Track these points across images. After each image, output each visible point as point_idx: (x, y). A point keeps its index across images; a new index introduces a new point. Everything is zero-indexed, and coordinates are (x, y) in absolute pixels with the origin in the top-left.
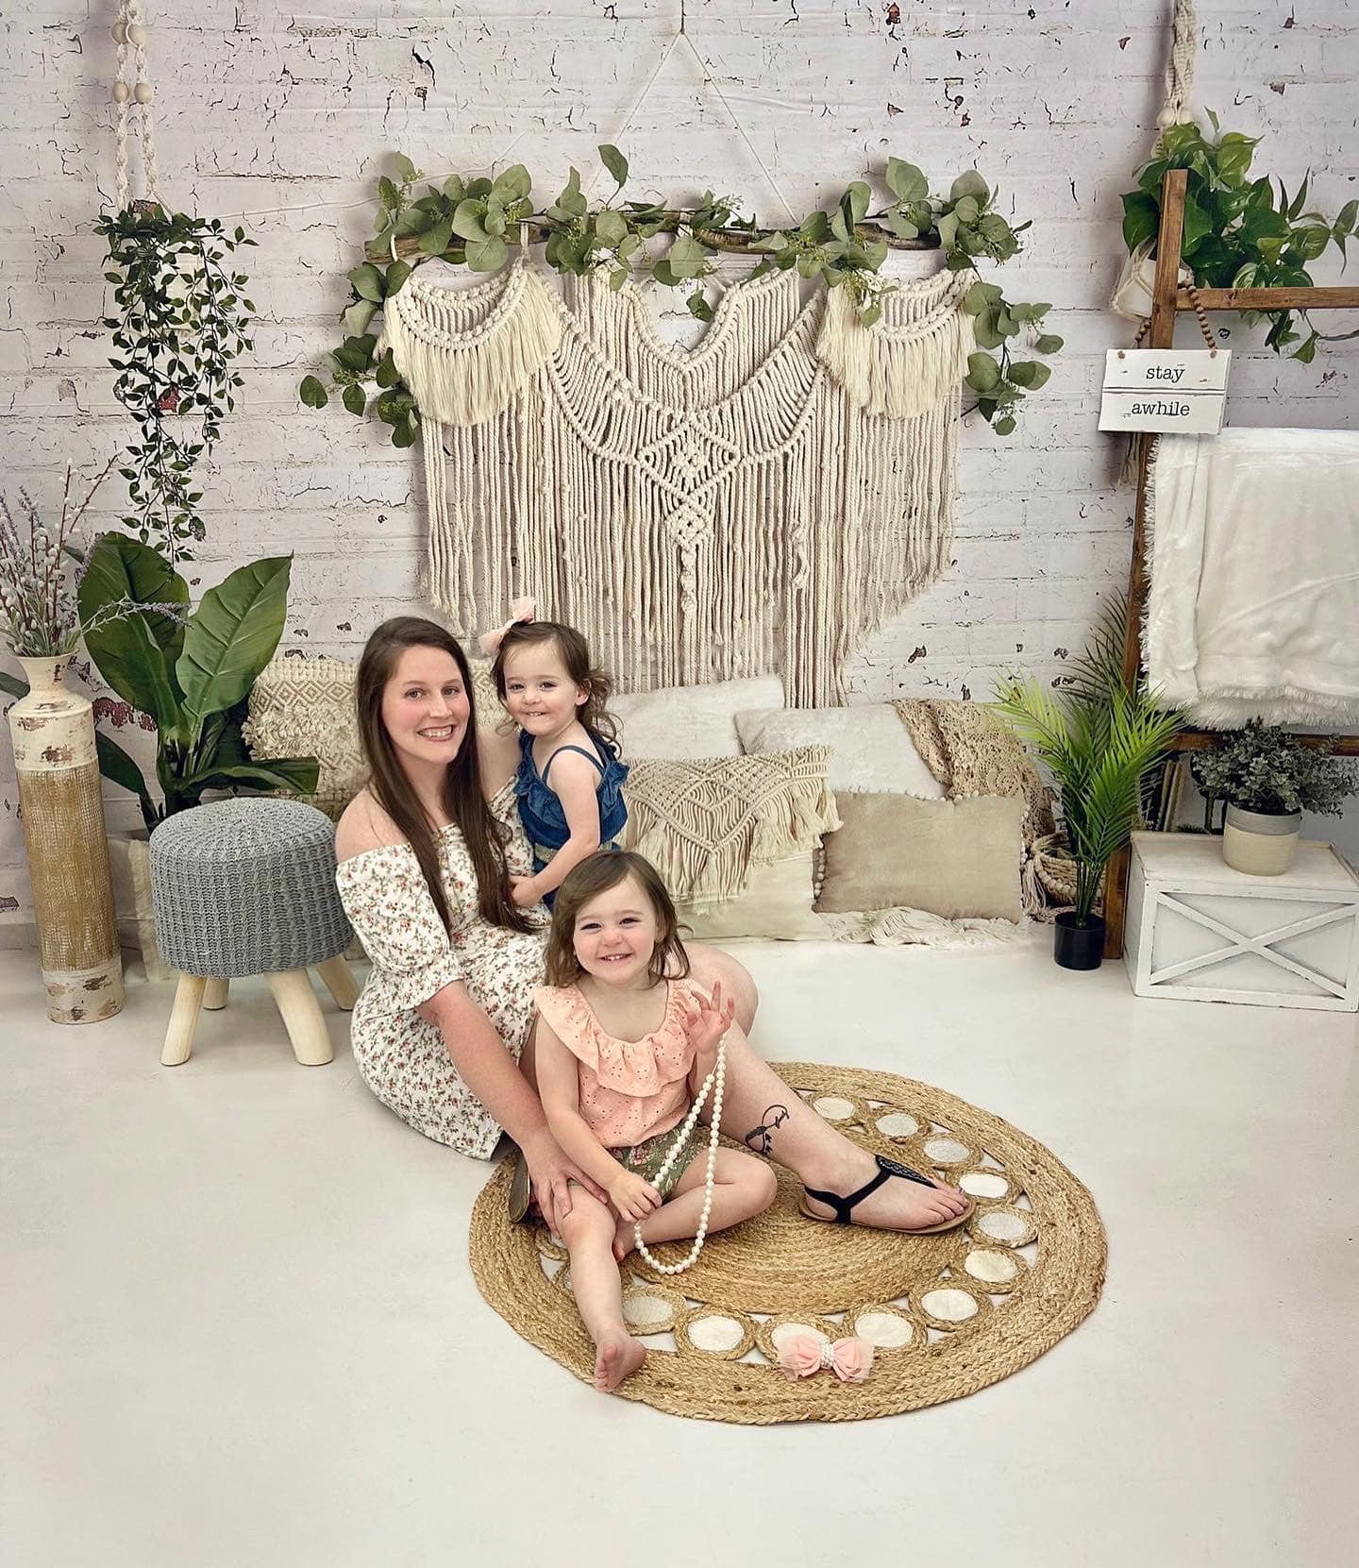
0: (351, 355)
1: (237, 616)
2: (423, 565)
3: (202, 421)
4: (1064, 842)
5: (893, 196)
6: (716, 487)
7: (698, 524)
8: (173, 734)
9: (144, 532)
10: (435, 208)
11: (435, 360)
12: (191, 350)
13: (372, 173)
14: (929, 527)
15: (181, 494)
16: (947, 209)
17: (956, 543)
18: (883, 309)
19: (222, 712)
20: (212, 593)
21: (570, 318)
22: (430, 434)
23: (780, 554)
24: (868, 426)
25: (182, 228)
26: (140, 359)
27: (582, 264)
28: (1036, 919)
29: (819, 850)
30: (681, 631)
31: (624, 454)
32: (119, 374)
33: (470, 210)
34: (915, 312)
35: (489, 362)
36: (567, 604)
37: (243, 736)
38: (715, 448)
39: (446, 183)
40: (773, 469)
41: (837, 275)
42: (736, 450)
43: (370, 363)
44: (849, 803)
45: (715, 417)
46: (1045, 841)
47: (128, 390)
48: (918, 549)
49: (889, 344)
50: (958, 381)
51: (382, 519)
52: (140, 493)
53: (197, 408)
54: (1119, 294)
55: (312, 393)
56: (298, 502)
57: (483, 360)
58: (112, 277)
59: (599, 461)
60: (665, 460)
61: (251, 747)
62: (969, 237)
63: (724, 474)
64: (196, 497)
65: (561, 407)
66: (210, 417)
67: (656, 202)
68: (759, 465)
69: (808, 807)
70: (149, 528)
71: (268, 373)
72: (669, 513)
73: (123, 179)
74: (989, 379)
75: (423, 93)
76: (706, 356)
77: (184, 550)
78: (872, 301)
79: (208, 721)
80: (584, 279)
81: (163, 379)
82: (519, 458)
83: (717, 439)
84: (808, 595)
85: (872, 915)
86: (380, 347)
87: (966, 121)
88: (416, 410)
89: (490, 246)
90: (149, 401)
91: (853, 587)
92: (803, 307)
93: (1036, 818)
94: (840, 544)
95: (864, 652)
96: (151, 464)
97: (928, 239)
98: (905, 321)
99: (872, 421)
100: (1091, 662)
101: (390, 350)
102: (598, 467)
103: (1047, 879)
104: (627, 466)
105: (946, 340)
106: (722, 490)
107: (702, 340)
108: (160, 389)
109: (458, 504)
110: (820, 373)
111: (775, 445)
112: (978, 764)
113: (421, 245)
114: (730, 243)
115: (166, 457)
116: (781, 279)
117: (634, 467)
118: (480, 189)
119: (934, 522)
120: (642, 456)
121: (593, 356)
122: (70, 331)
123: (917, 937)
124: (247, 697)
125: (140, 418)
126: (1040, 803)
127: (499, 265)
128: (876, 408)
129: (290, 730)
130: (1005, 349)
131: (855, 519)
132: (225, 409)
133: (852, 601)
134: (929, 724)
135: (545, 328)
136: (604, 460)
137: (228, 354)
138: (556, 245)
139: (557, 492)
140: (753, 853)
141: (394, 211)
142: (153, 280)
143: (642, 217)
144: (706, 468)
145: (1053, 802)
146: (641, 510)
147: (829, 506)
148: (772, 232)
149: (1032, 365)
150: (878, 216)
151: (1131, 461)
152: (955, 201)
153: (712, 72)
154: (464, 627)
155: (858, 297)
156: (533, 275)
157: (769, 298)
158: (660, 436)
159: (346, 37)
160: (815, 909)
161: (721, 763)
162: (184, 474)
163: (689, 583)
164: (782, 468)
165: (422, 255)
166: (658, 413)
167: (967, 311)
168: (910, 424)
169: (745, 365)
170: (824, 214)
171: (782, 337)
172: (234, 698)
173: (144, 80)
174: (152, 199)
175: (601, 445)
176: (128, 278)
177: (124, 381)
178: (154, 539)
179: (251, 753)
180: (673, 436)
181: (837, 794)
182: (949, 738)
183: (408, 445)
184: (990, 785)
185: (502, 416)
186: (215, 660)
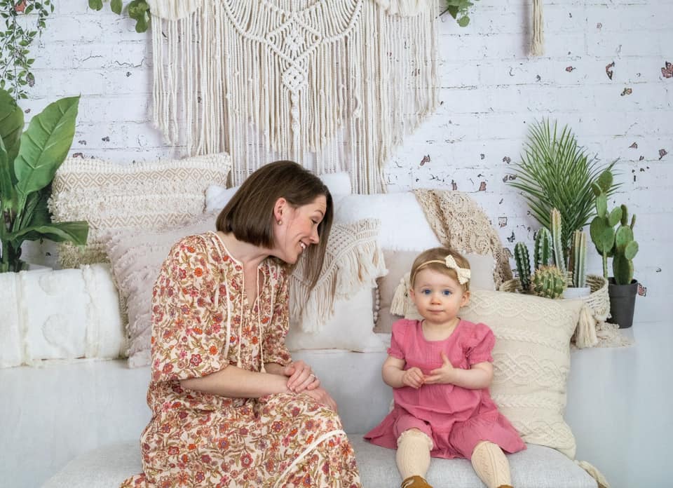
1: (48, 131)
3: (37, 18)
4: (518, 286)
6: (309, 56)
7: (300, 78)
14: (427, 80)
15: (23, 59)
19: (37, 192)
20: (36, 118)
22: (156, 25)
23: (346, 96)
24: (389, 21)
29: (375, 289)
30: (292, 143)
31: (258, 36)
36: (228, 126)
37: (48, 207)
38: (308, 33)
40: (339, 45)
42: (320, 35)
44: (391, 258)
45: (307, 16)
46: (507, 284)
48: (421, 95)
51: (128, 74)
53: (35, 11)
55: (95, 2)
56: (85, 65)
59: (245, 40)
60: (281, 40)
61: (52, 214)
63: (313, 48)
64: (31, 61)
65: (225, 9)
66: (41, 15)
68: (332, 43)
69: (367, 259)
70: (6, 79)
72: (284, 71)
77: (23, 93)
79: (29, 197)
83: (308, 27)
84: (362, 122)
88: (148, 10)
90: (11, 7)
91: (387, 116)
93: (501, 269)
94: (378, 90)
95: (395, 159)
96: (9, 42)
99: (391, 17)
100: (524, 166)
102: (245, 44)
104: (260, 44)
106: (312, 58)
108: (16, 1)
109: (170, 66)
111: (340, 31)
115: (17, 38)
117: (264, 44)
119: (429, 78)
120: (268, 37)
124: (52, 181)
125: (5, 16)
126: (503, 259)
128: (393, 11)
131: (385, 76)
132: (49, 11)
133: (387, 124)
134: (434, 204)
136: (248, 39)
139: (223, 58)
140: (337, 290)
144: (303, 45)
146: (268, 70)
147: (371, 69)
151: (536, 42)
154: (171, 139)
158: (278, 26)
160: (375, 331)
162: (26, 48)
163: (296, 114)
164: (344, 44)
166: (277, 13)
168: (412, 20)
172: (44, 183)
175: (246, 31)
178: (7, 86)
179: (52, 217)
180: (285, 26)
181: (384, 251)
182: (446, 214)
183: (144, 31)
184: (473, 248)
185: (194, 14)
186: (35, 159)
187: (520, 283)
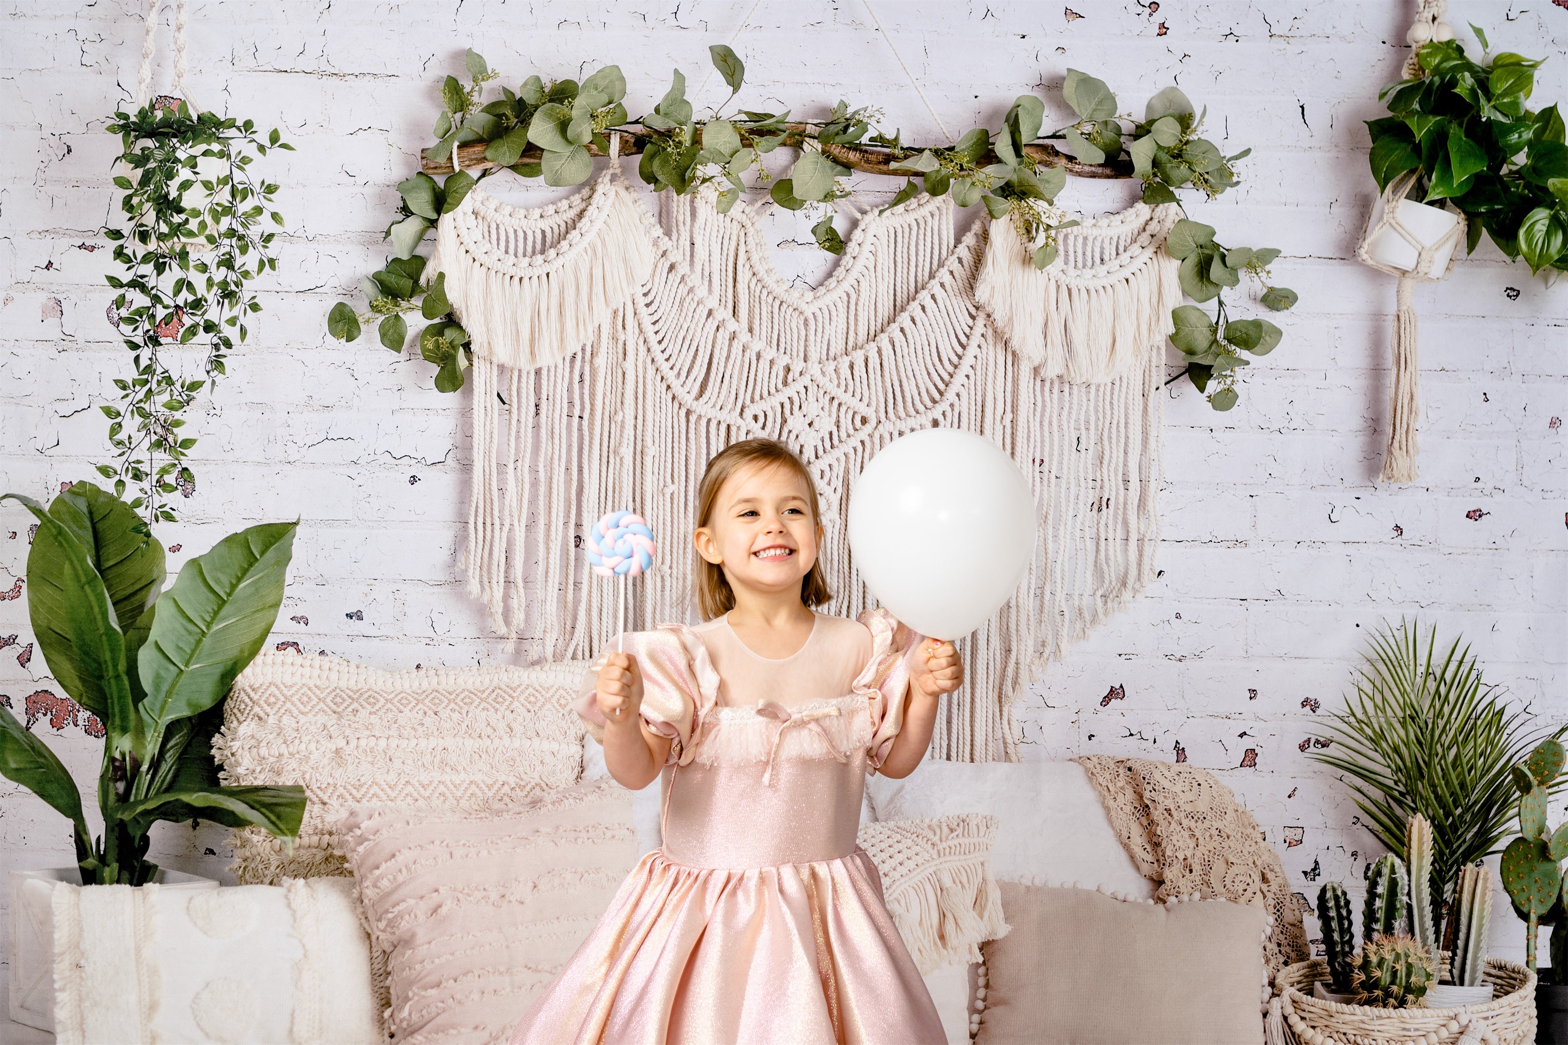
0: (392, 280)
2: (460, 542)
5: (1073, 114)
8: (124, 744)
9: (120, 483)
10: (509, 112)
11: (495, 287)
17: (1162, 548)
18: (1061, 248)
26: (142, 277)
32: (116, 293)
34: (1102, 253)
35: (562, 292)
39: (525, 84)
41: (1001, 204)
43: (415, 289)
47: (124, 312)
52: (122, 436)
57: (555, 291)
58: (121, 182)
62: (1170, 165)
67: (777, 111)
74: (1201, 341)
76: (835, 294)
78: (1047, 238)
80: (685, 198)
81: (167, 301)
82: (592, 410)
86: (428, 274)
92: (958, 241)
98: (1089, 263)
101: (441, 276)
107: (830, 275)
110: (981, 321)
112: (1198, 854)
113: (489, 154)
114: (868, 161)
121: (691, 290)
122: (66, 242)
127: (583, 178)
129: (271, 749)
130: (1221, 303)
137: (246, 274)
141: (458, 115)
145: (1306, 917)
148: (920, 151)
149: (1257, 324)
150: (1054, 136)
155: (1028, 231)
156: (623, 193)
165: (488, 165)
169: (885, 308)
171: (932, 276)
176: (139, 184)
177: (120, 302)
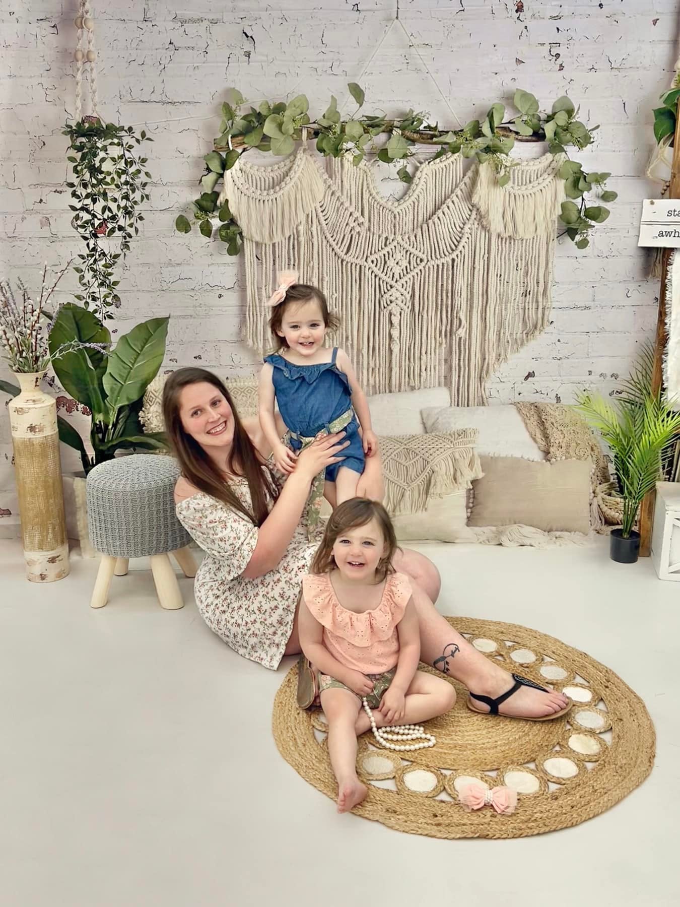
1: (138, 351)
3: (121, 240)
6: (412, 278)
7: (401, 299)
12: (115, 200)
13: (219, 100)
14: (537, 302)
15: (107, 282)
16: (550, 118)
19: (128, 405)
20: (124, 338)
21: (330, 182)
22: (249, 248)
23: (449, 316)
24: (501, 243)
25: (110, 131)
27: (337, 151)
28: (598, 533)
29: (470, 489)
30: (390, 361)
31: (359, 259)
33: (274, 120)
37: (140, 419)
38: (412, 256)
40: (445, 267)
42: (424, 257)
44: (488, 463)
45: (413, 238)
46: (605, 486)
48: (530, 315)
49: (515, 196)
50: (555, 218)
51: (220, 296)
53: (118, 233)
54: (651, 167)
55: (183, 225)
56: (174, 287)
59: (344, 263)
60: (383, 262)
61: (144, 425)
64: (116, 283)
65: (323, 233)
66: (125, 238)
68: (438, 266)
69: (464, 465)
70: (90, 301)
71: (158, 214)
72: (385, 293)
73: (79, 104)
75: (248, 54)
77: (109, 313)
79: (120, 410)
83: (412, 250)
84: (465, 341)
85: (501, 528)
87: (561, 68)
88: (241, 234)
89: (285, 141)
90: (91, 229)
91: (492, 336)
93: (599, 475)
94: (485, 311)
95: (498, 374)
96: (91, 264)
97: (538, 136)
99: (504, 240)
100: (632, 382)
102: (344, 267)
103: (605, 509)
104: (360, 266)
105: (549, 194)
106: (416, 279)
108: (97, 222)
109: (264, 288)
111: (447, 253)
115: (99, 260)
116: (452, 159)
117: (365, 267)
118: (279, 109)
119: (540, 299)
120: (369, 260)
123: (528, 542)
124: (143, 396)
125: (85, 238)
126: (602, 465)
128: (507, 235)
131: (493, 296)
132: (133, 233)
133: (491, 345)
134: (536, 417)
135: (315, 187)
136: (347, 262)
138: (322, 139)
140: (431, 491)
142: (94, 160)
143: (372, 124)
144: (406, 267)
146: (368, 291)
147: (478, 290)
151: (658, 264)
152: (554, 114)
153: (414, 41)
157: (445, 169)
158: (380, 249)
159: (206, 23)
160: (468, 525)
161: (412, 438)
162: (110, 270)
163: (395, 333)
164: (451, 267)
166: (380, 236)
167: (561, 177)
168: (526, 242)
170: (478, 122)
173: (92, 48)
174: (95, 115)
175: (346, 254)
178: (92, 307)
179: (144, 428)
180: (388, 249)
181: (481, 457)
182: (547, 425)
183: (236, 254)
184: (572, 453)
185: (290, 237)
186: (125, 375)
187: (618, 485)
